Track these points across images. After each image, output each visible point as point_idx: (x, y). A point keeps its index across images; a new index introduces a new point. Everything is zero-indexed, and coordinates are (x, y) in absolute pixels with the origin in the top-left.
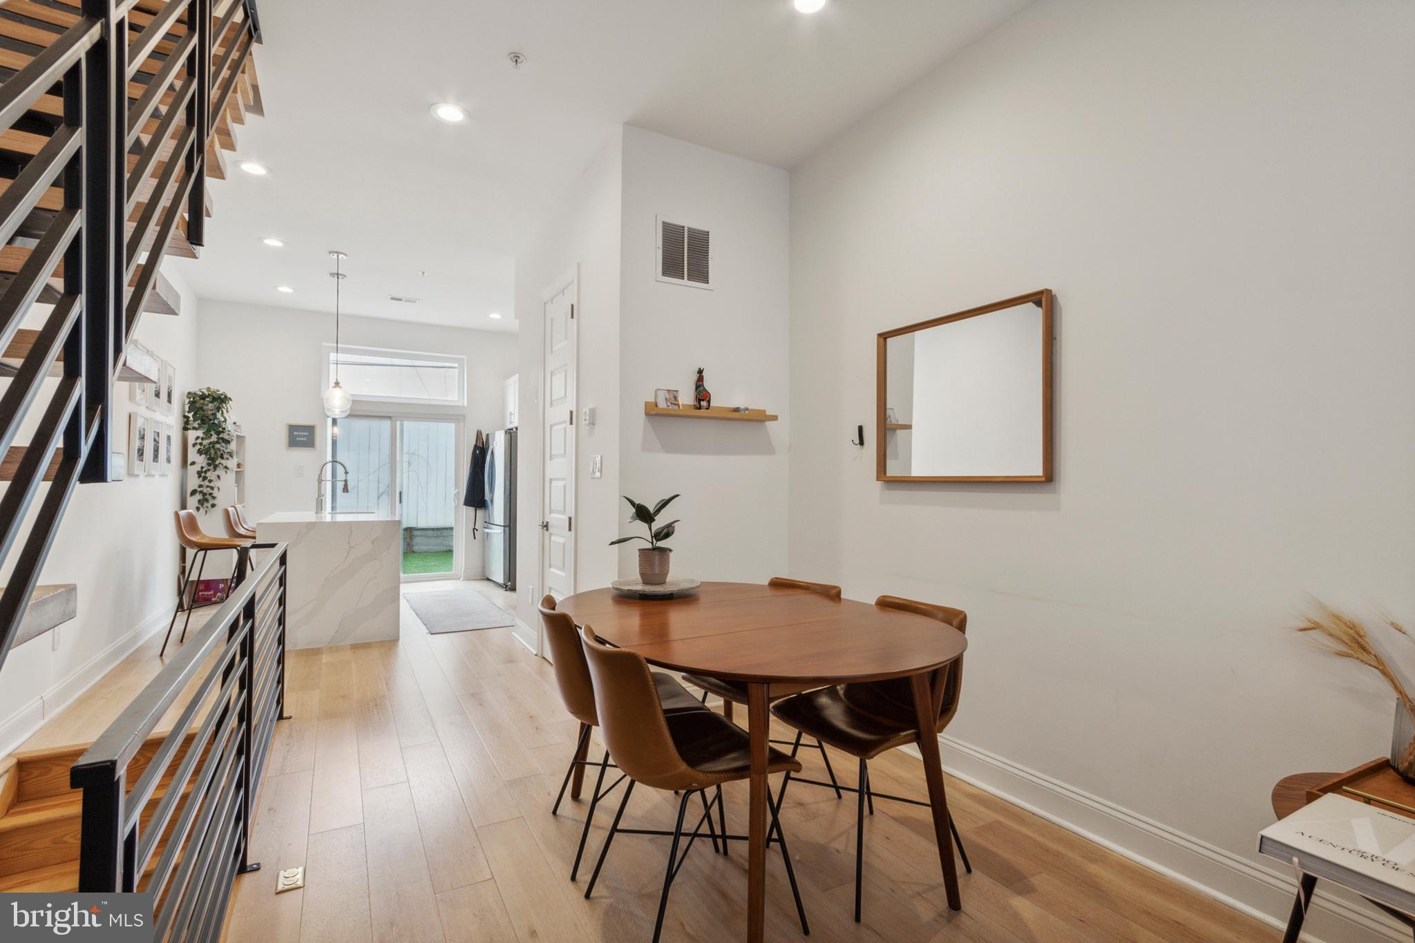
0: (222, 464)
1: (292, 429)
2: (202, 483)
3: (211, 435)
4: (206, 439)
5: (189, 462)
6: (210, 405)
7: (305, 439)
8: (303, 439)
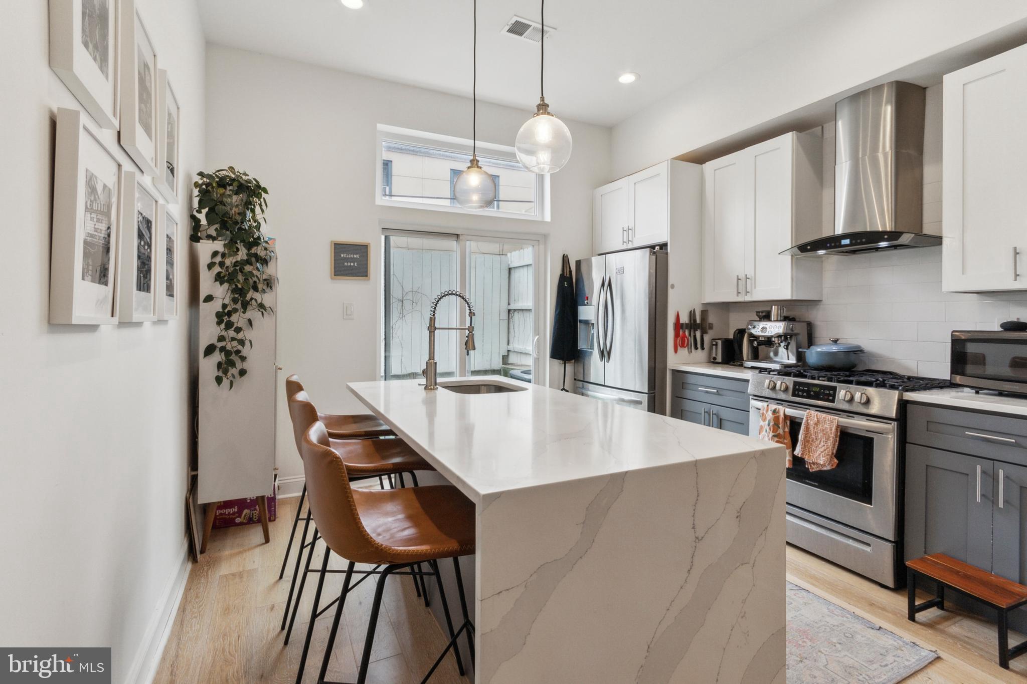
0: (256, 300)
1: (339, 248)
2: (224, 333)
3: (238, 250)
4: (230, 256)
5: (202, 297)
6: (235, 198)
7: (354, 264)
8: (352, 264)
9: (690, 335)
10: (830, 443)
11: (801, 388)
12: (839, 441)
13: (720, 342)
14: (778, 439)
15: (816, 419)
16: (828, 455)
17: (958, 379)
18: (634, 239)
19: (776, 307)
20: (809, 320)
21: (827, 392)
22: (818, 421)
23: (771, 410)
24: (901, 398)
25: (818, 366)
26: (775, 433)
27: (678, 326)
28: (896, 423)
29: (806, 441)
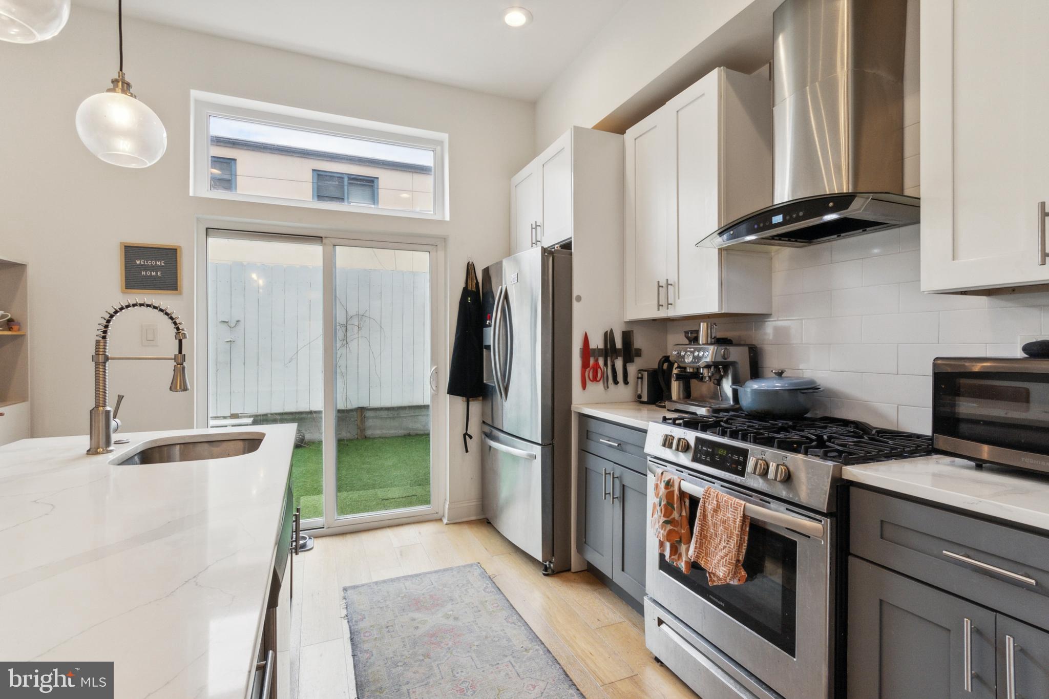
1: (132, 253)
7: (157, 273)
8: (154, 274)
9: (606, 364)
10: (733, 543)
11: (704, 448)
12: (749, 540)
13: (645, 374)
14: (672, 528)
15: (715, 502)
16: (730, 563)
17: (943, 441)
18: (543, 238)
19: (705, 324)
20: (754, 343)
21: (735, 457)
22: (718, 506)
23: (664, 481)
24: (838, 475)
25: (751, 411)
26: (668, 517)
27: (587, 351)
28: (829, 520)
29: (703, 536)
